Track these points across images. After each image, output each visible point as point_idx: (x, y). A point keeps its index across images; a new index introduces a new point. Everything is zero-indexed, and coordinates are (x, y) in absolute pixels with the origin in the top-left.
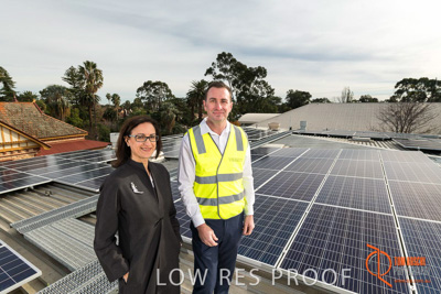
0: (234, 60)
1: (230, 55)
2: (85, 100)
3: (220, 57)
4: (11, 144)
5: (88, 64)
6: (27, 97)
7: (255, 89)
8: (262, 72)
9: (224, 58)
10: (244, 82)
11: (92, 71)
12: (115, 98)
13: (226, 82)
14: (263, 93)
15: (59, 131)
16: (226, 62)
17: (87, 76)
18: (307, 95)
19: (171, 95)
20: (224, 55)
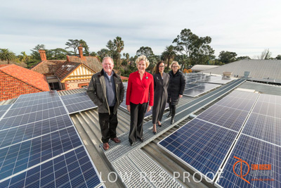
0: (191, 33)
1: (189, 30)
2: (115, 56)
3: (183, 31)
4: (86, 76)
5: (118, 38)
6: (93, 55)
7: (202, 52)
8: (208, 39)
9: (185, 32)
10: (195, 46)
11: (119, 41)
12: (127, 55)
13: (184, 47)
14: (206, 53)
16: (186, 35)
17: (117, 44)
18: (234, 54)
19: (152, 54)
20: (185, 30)
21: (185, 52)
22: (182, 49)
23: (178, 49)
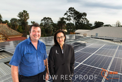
0: (75, 10)
1: (73, 8)
2: (24, 23)
3: (70, 9)
7: (82, 21)
8: (85, 14)
9: (71, 9)
10: (78, 18)
11: (26, 13)
13: (72, 18)
14: (85, 22)
15: (13, 34)
16: (72, 11)
17: (24, 15)
19: (52, 22)
20: (71, 8)
21: (72, 21)
22: (70, 20)
23: (68, 20)
